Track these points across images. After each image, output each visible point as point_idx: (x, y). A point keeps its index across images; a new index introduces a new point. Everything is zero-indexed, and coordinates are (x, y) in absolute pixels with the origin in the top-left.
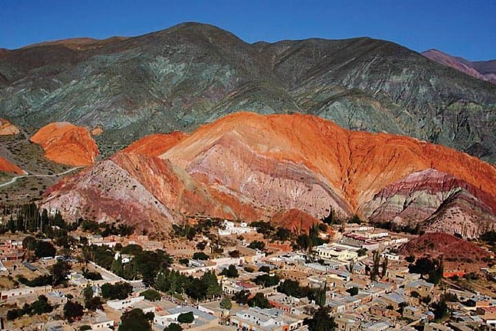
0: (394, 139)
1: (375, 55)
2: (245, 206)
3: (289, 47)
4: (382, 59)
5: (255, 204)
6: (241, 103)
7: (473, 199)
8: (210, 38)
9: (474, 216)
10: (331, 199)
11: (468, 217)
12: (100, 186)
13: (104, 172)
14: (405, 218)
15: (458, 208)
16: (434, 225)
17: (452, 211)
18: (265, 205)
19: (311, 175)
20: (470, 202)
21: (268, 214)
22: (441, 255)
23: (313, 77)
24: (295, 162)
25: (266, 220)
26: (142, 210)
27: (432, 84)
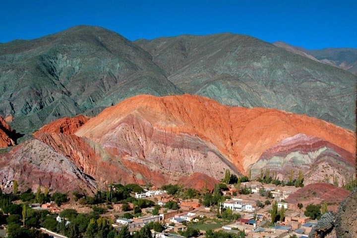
0: (267, 112)
1: (237, 46)
2: (154, 172)
3: (165, 43)
4: (244, 49)
5: (162, 170)
6: (131, 89)
7: (337, 156)
8: (100, 38)
9: (340, 169)
10: (223, 163)
11: (336, 171)
12: (31, 162)
13: (33, 149)
14: (286, 175)
15: (327, 163)
16: (311, 178)
17: (323, 166)
18: (170, 171)
19: (204, 144)
20: (336, 158)
21: (175, 178)
22: (323, 201)
23: (187, 66)
24: (190, 135)
25: (173, 183)
26: (71, 180)
27: (286, 68)
